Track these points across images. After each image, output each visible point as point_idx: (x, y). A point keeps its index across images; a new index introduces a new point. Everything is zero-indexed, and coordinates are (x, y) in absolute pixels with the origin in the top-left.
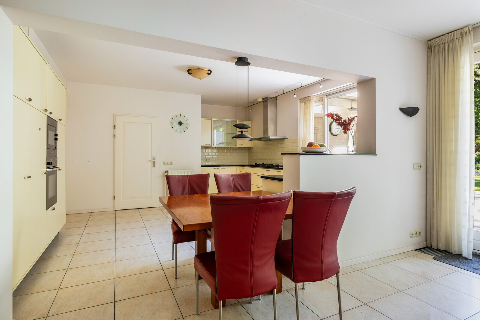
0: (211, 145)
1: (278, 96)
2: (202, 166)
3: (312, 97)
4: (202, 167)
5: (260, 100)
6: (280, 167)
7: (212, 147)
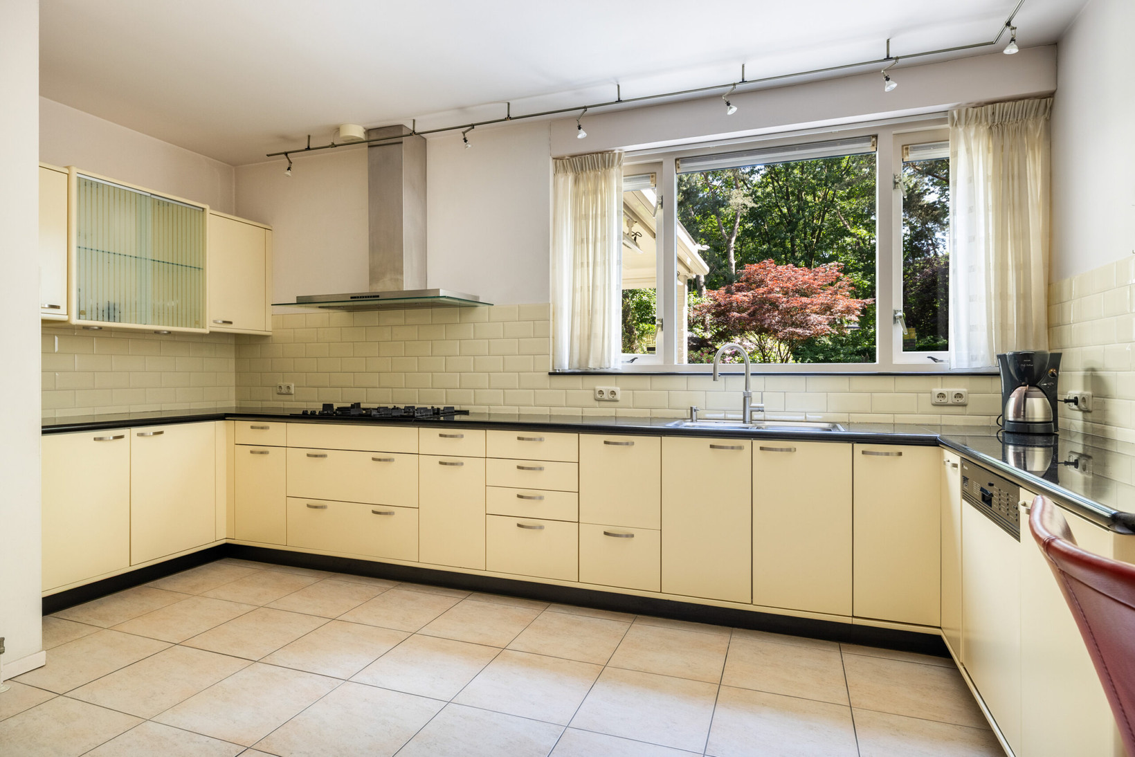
0: (63, 310)
1: (473, 126)
2: (47, 430)
3: (620, 154)
4: (44, 433)
5: (357, 132)
6: (457, 418)
7: (75, 321)
